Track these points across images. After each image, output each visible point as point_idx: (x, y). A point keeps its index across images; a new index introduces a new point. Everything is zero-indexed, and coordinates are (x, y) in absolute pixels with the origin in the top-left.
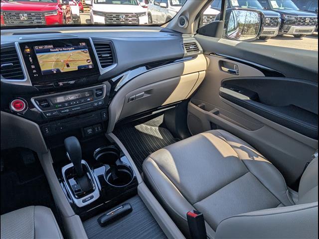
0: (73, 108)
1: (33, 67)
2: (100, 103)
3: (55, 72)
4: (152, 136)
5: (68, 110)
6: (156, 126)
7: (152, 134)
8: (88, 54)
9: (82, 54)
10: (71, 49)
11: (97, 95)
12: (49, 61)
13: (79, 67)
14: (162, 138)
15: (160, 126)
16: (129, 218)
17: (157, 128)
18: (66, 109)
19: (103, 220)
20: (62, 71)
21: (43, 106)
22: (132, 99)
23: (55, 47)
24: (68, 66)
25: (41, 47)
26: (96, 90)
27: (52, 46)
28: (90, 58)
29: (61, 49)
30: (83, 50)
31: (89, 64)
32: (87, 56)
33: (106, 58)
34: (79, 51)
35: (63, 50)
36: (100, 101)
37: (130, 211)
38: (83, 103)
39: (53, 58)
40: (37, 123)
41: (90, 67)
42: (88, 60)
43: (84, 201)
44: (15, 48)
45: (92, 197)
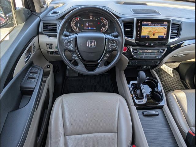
0: (146, 56)
1: (139, 33)
2: (160, 57)
3: (147, 37)
4: (167, 73)
5: (144, 57)
6: (171, 68)
7: (167, 72)
8: (166, 30)
9: (163, 29)
10: (159, 25)
11: (160, 53)
12: (146, 31)
13: (159, 37)
14: (173, 76)
15: (174, 69)
16: (157, 118)
17: (172, 69)
18: (143, 56)
19: (145, 113)
20: (150, 37)
21: (134, 52)
22: (175, 57)
23: (151, 23)
24: (154, 35)
25: (145, 23)
26: (161, 50)
27: (150, 23)
28: (166, 32)
29: (154, 25)
30: (164, 27)
31: (165, 35)
32: (165, 31)
33: (174, 33)
34: (162, 27)
35: (155, 26)
36: (160, 56)
37: (158, 115)
38: (152, 55)
39: (149, 29)
40: (128, 59)
41: (165, 37)
42: (165, 33)
43: (139, 102)
44: (134, 21)
45: (142, 102)
